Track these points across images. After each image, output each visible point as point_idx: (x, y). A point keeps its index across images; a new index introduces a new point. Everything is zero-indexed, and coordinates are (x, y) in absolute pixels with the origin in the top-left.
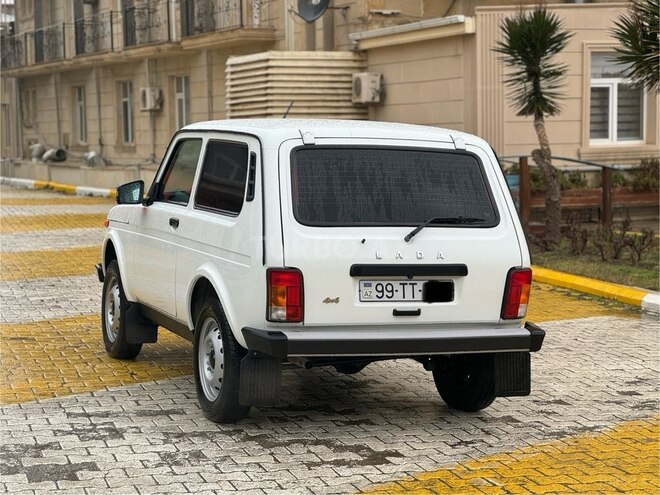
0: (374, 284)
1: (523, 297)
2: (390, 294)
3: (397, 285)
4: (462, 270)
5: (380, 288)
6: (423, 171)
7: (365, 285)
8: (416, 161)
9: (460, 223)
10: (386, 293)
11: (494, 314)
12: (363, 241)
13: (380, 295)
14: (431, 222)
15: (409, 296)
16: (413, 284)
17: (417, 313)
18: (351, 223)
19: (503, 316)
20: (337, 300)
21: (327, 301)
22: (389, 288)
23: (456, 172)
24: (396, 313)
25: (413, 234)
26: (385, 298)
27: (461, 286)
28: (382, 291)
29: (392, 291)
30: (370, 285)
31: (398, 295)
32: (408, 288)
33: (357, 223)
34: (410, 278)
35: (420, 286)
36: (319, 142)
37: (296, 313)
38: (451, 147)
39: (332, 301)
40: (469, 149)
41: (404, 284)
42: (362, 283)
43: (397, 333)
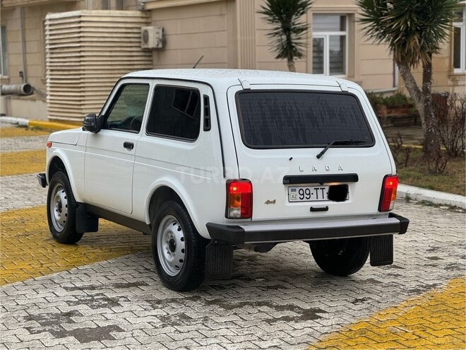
0: (298, 189)
1: (393, 196)
2: (308, 197)
3: (312, 190)
4: (354, 178)
5: (301, 192)
6: (323, 107)
7: (292, 191)
8: (317, 100)
9: (350, 144)
10: (305, 195)
11: (374, 209)
12: (291, 159)
13: (302, 197)
14: (333, 144)
15: (320, 197)
16: (323, 189)
17: (326, 209)
18: (280, 146)
19: (380, 210)
20: (274, 202)
21: (268, 202)
22: (308, 192)
23: (344, 108)
24: (313, 210)
25: (323, 153)
26: (305, 199)
27: (353, 189)
28: (303, 194)
29: (309, 194)
30: (295, 190)
31: (313, 197)
32: (320, 192)
33: (285, 146)
34: (322, 184)
35: (327, 190)
36: (253, 88)
37: (247, 212)
38: (338, 90)
39: (271, 202)
40: (350, 91)
41: (317, 189)
42: (290, 189)
43: (315, 224)
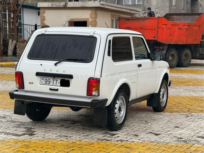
0: (45, 79)
2: (49, 83)
3: (51, 80)
4: (71, 77)
6: (73, 43)
7: (42, 79)
10: (48, 82)
11: (85, 94)
13: (46, 83)
15: (55, 84)
17: (57, 90)
19: (87, 95)
20: (33, 83)
21: (30, 83)
24: (51, 89)
26: (47, 84)
27: (72, 82)
28: (47, 82)
29: (50, 82)
30: (43, 79)
31: (51, 83)
32: (55, 81)
35: (59, 81)
39: (31, 83)
41: (54, 80)
42: (41, 78)
43: (51, 96)
